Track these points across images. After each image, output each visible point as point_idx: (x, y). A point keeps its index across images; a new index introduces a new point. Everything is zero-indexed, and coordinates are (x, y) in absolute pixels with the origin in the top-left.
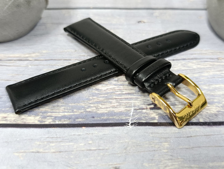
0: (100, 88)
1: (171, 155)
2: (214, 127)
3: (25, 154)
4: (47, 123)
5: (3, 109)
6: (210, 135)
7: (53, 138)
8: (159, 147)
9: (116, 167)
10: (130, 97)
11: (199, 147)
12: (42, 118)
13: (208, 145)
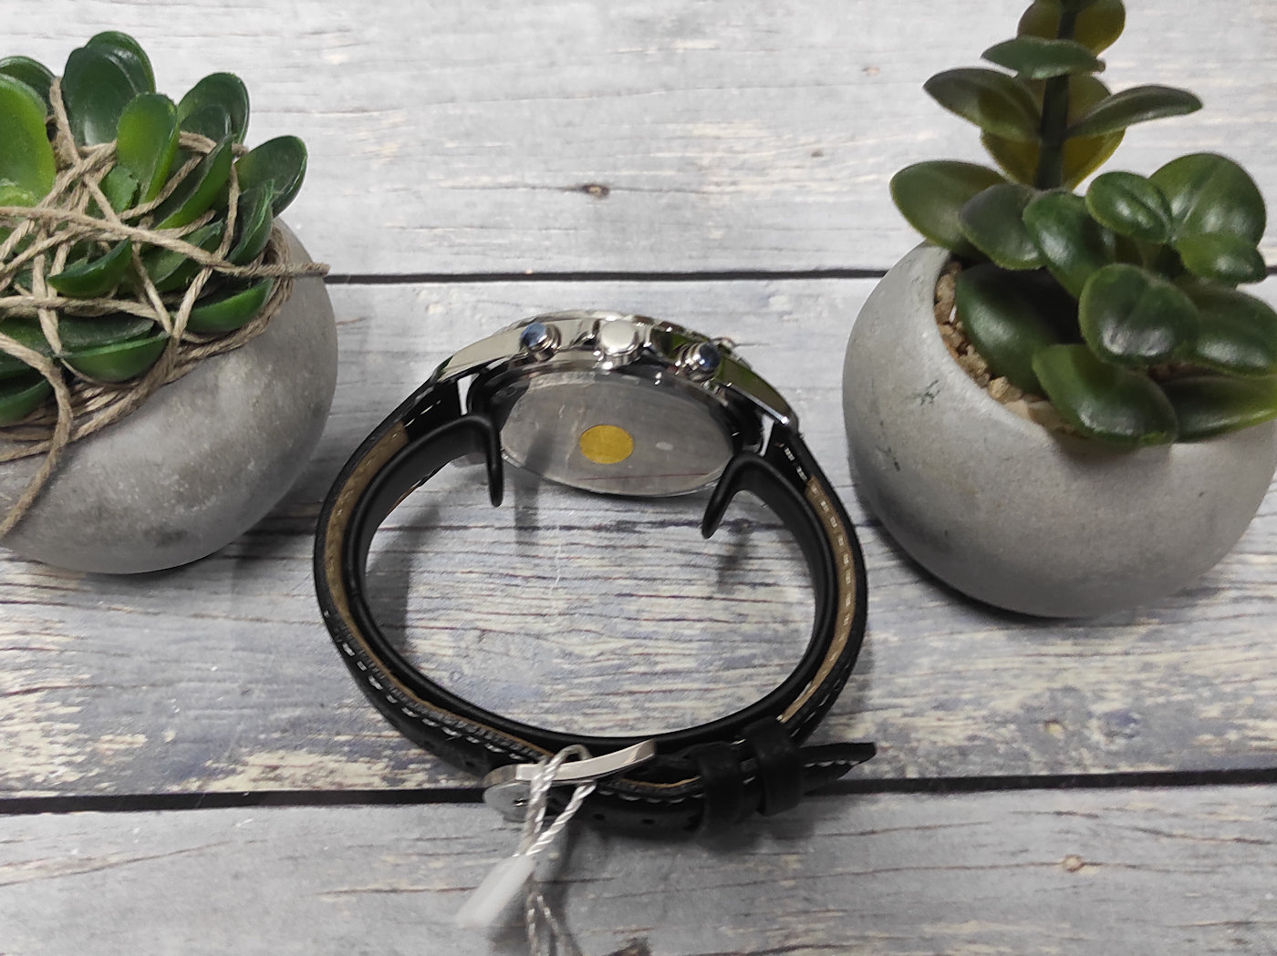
0: (577, 650)
1: (806, 899)
2: (951, 796)
3: (353, 899)
4: (410, 785)
5: (262, 736)
6: (935, 827)
7: (434, 839)
8: (770, 872)
9: (635, 939)
10: (678, 684)
11: (897, 870)
12: (394, 768)
13: (923, 864)
